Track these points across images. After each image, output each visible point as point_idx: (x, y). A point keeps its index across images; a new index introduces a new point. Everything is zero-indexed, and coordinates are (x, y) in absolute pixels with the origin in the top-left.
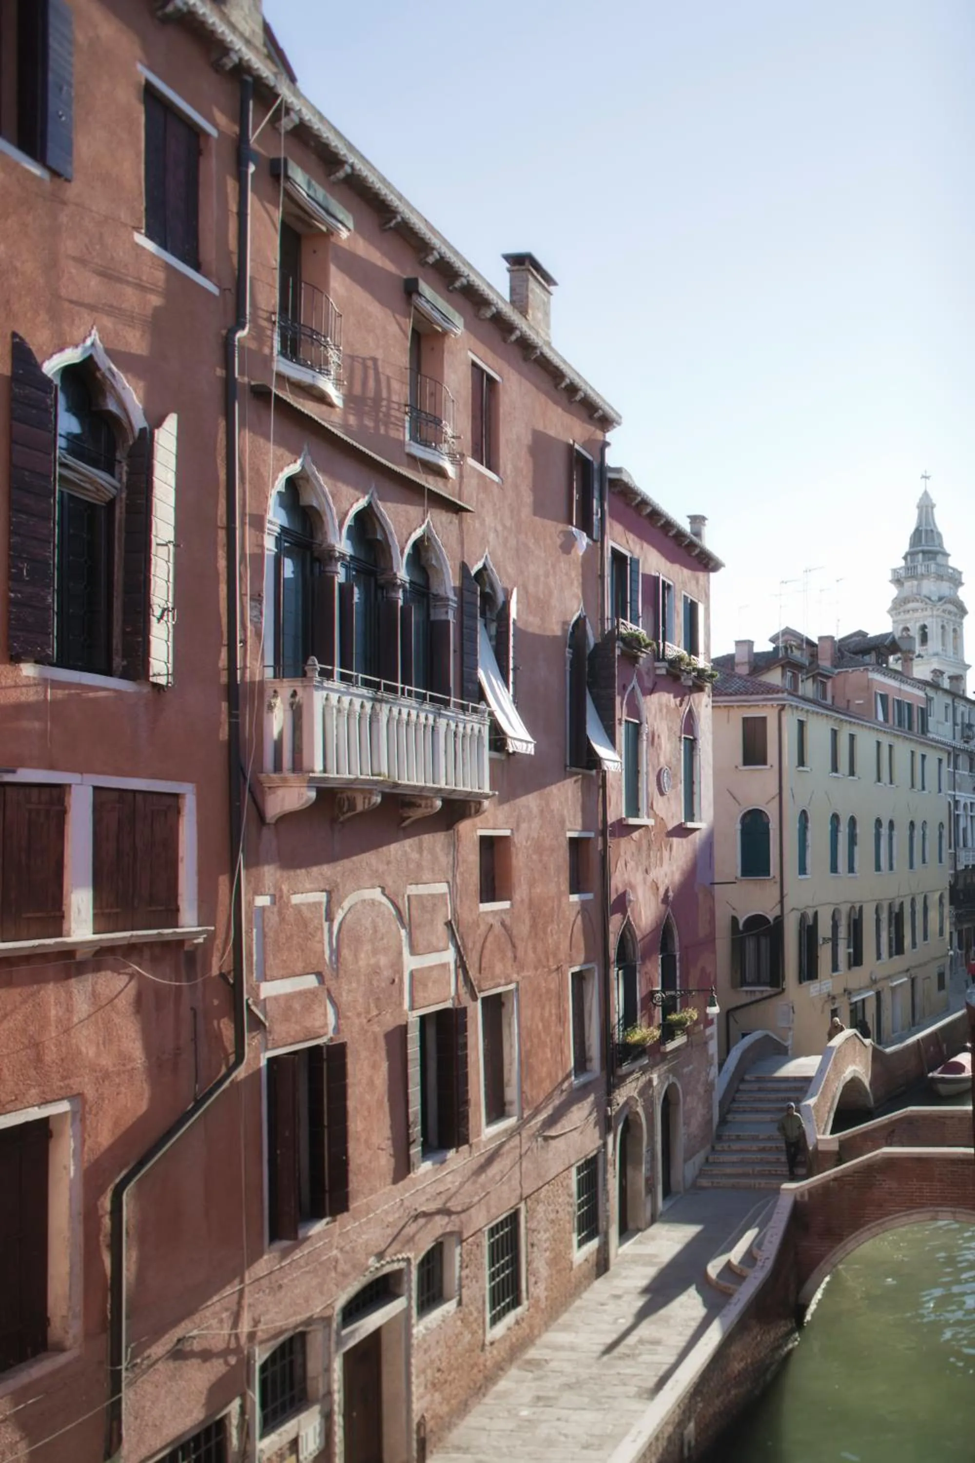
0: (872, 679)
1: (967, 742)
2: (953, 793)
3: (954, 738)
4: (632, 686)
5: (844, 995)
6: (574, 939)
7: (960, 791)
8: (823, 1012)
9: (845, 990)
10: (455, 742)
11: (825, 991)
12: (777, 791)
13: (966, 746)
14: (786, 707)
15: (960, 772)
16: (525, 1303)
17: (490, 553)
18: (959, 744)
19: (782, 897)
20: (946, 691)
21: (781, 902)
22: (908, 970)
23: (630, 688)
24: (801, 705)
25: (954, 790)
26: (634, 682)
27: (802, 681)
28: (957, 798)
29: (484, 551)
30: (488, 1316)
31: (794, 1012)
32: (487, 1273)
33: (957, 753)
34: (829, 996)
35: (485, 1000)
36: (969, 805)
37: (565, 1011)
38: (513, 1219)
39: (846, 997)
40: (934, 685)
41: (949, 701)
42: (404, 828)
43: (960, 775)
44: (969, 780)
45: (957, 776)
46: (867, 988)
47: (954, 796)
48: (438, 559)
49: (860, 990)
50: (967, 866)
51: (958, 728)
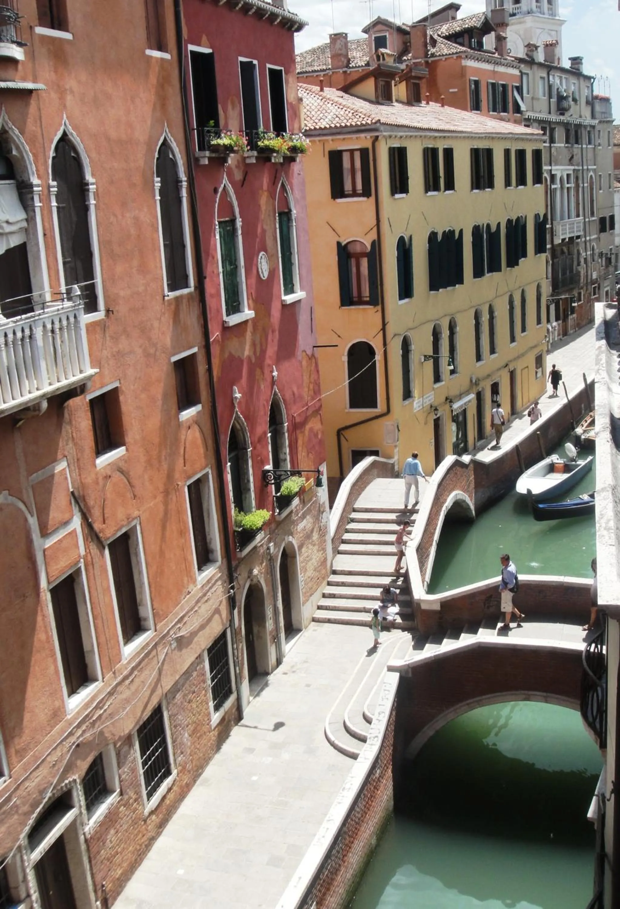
0: (466, 66)
1: (562, 114)
2: (550, 168)
3: (550, 113)
4: (222, 186)
5: (445, 403)
6: (186, 456)
7: (556, 164)
8: (426, 423)
9: (447, 399)
10: (53, 339)
11: (428, 403)
12: (375, 222)
13: (562, 118)
14: (380, 138)
15: (555, 145)
16: (175, 772)
17: (67, 117)
18: (554, 118)
19: (384, 324)
20: (540, 65)
21: (384, 329)
22: (507, 365)
23: (220, 190)
24: (393, 134)
25: (551, 165)
26: (225, 180)
27: (395, 85)
28: (553, 173)
29: (62, 119)
30: (144, 793)
31: (399, 430)
32: (140, 761)
33: (553, 126)
34: (431, 407)
35: (112, 546)
36: (565, 177)
37: (185, 523)
38: (158, 712)
39: (447, 406)
40: (530, 62)
41: (545, 75)
42: (20, 428)
43: (556, 148)
44: (566, 151)
45: (553, 150)
46: (467, 392)
47: (551, 170)
48: (18, 148)
49: (460, 396)
50: (563, 240)
51: (554, 100)
